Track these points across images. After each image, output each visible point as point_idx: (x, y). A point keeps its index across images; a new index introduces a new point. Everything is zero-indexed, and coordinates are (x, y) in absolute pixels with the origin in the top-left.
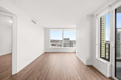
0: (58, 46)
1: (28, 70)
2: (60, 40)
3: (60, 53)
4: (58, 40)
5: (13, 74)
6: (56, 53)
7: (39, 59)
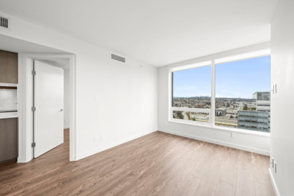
0: (231, 117)
1: (93, 161)
2: (240, 100)
3: (199, 142)
4: (234, 100)
5: (71, 160)
6: (185, 139)
7: (129, 145)
